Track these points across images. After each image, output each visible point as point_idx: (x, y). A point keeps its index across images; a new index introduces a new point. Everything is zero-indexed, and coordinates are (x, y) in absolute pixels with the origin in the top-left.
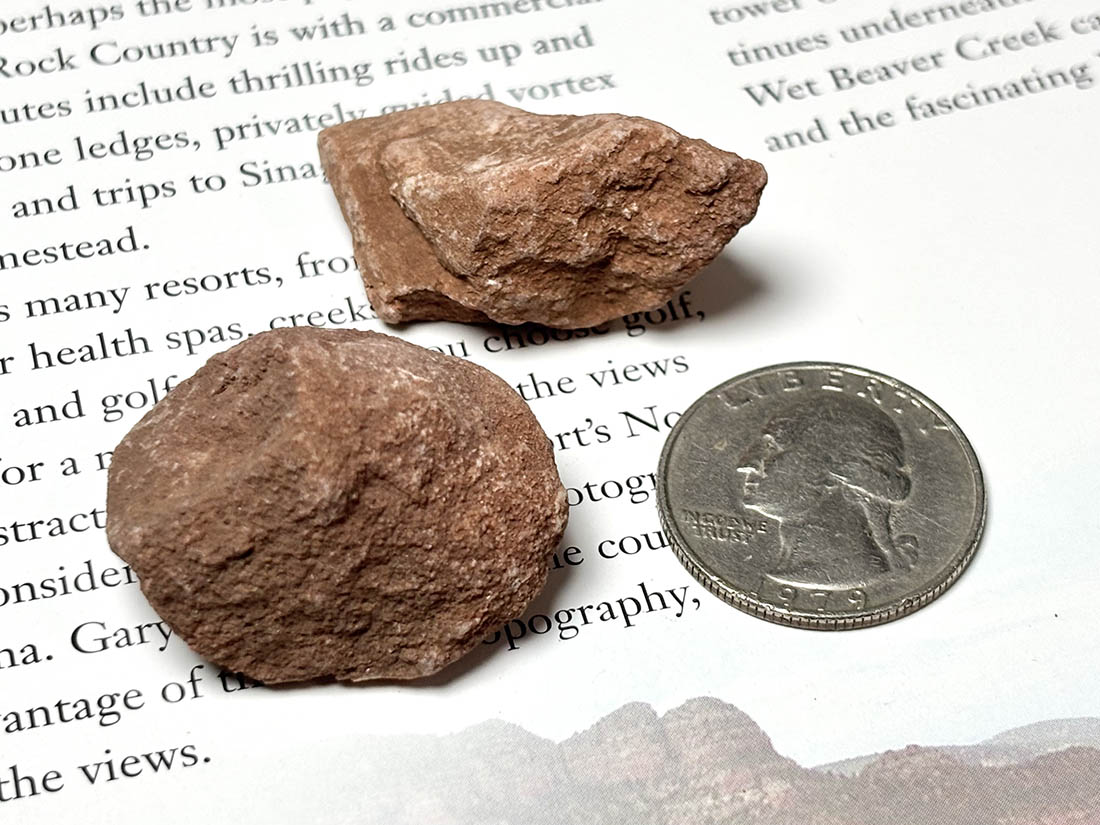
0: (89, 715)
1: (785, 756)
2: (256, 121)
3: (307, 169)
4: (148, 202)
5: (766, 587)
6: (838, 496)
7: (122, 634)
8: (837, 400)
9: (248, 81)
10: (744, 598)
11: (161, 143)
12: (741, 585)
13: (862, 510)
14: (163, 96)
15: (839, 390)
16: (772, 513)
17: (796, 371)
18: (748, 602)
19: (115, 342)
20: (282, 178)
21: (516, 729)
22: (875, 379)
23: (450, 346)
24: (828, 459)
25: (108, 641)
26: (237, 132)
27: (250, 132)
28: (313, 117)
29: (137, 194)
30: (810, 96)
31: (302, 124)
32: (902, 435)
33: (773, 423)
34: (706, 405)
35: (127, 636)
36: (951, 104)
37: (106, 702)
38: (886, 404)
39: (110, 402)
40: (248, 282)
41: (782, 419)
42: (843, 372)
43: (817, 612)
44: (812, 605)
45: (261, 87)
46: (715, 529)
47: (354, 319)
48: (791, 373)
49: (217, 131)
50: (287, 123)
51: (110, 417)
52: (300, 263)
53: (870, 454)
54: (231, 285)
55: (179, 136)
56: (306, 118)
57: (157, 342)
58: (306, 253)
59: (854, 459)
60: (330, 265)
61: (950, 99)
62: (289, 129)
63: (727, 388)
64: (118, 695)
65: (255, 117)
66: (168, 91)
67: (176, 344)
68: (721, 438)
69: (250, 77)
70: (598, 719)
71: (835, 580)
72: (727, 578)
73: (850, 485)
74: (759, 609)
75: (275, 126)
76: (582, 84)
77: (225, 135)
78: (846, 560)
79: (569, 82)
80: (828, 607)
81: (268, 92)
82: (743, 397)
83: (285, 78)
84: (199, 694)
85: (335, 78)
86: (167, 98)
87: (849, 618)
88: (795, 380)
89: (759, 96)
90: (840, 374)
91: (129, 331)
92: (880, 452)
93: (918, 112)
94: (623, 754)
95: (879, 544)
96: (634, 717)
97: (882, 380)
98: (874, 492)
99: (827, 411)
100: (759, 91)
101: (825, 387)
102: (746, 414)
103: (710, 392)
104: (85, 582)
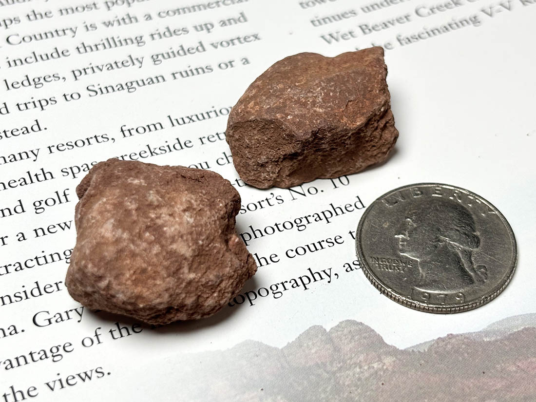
0: (46, 357)
1: (390, 344)
2: (91, 66)
3: (119, 86)
4: (43, 107)
5: (415, 293)
6: (445, 247)
7: (58, 316)
8: (440, 201)
9: (85, 48)
10: (404, 299)
11: (46, 79)
12: (402, 293)
13: (458, 254)
14: (44, 57)
15: (440, 196)
16: (414, 257)
17: (419, 188)
18: (407, 301)
19: (36, 175)
20: (108, 91)
21: (260, 344)
22: (457, 190)
23: (200, 164)
24: (439, 230)
25: (51, 320)
26: (83, 72)
27: (89, 71)
28: (119, 62)
29: (38, 104)
30: (352, 38)
31: (114, 66)
32: (473, 216)
33: (410, 213)
34: (376, 206)
35: (61, 317)
36: (417, 37)
37: (55, 350)
38: (464, 202)
39: (37, 204)
40: (98, 141)
41: (414, 211)
42: (441, 187)
43: (441, 305)
44: (439, 301)
45: (92, 50)
46: (387, 265)
47: (152, 155)
48: (416, 189)
49: (73, 72)
50: (106, 66)
51: (38, 211)
52: (122, 131)
53: (459, 227)
54: (89, 144)
55: (55, 76)
56: (116, 63)
57: (57, 174)
58: (125, 126)
59: (452, 229)
60: (137, 130)
61: (417, 34)
62: (108, 68)
63: (386, 197)
64: (60, 346)
65: (91, 64)
66: (47, 55)
67: (66, 174)
68: (385, 221)
69: (86, 46)
70: (298, 335)
71: (448, 289)
72: (395, 289)
73: (451, 242)
74: (412, 304)
75: (101, 68)
76: (245, 39)
77: (77, 73)
78: (453, 279)
79: (238, 39)
80: (446, 302)
81: (95, 52)
82: (394, 201)
83: (103, 45)
84: (101, 341)
85: (127, 43)
86: (47, 58)
87: (458, 307)
88: (419, 192)
89: (328, 39)
90: (440, 189)
91: (42, 169)
92: (464, 225)
93: (403, 42)
94: (313, 351)
95: (468, 270)
96: (316, 332)
97: (461, 190)
98: (462, 245)
99: (436, 206)
100: (328, 37)
101: (433, 195)
102: (396, 209)
103: (378, 199)
104: (36, 292)
